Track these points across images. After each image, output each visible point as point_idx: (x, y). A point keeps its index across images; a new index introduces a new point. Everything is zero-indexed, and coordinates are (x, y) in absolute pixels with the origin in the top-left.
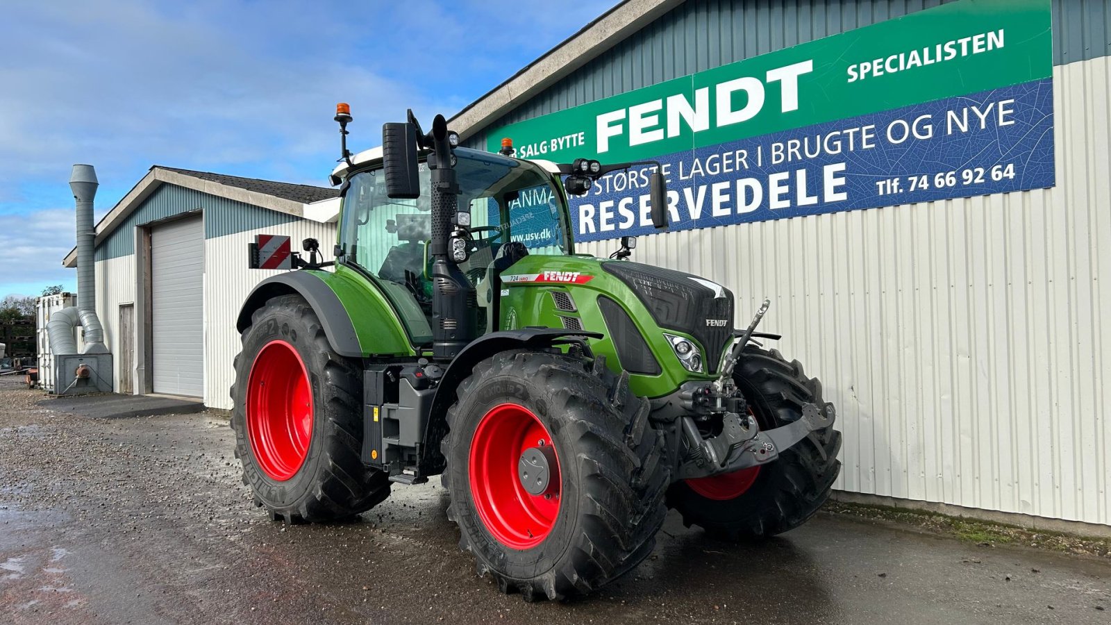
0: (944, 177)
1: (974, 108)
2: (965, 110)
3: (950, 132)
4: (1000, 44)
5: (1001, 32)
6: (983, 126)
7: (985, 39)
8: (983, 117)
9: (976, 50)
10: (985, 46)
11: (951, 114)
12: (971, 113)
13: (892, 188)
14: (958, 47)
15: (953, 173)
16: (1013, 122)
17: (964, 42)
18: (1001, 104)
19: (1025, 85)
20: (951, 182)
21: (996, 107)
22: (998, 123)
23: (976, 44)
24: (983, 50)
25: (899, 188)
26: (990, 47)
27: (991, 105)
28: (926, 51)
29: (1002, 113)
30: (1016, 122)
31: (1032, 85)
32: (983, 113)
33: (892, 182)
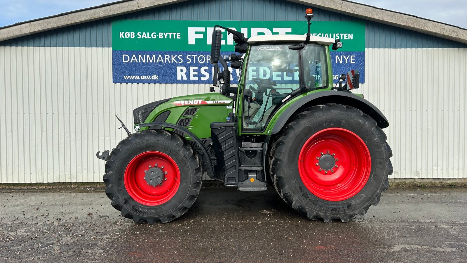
0: (334, 76)
1: (344, 56)
2: (341, 56)
3: (337, 62)
4: (352, 38)
5: (352, 34)
6: (346, 62)
7: (348, 35)
8: (346, 59)
9: (345, 38)
10: (347, 37)
11: (337, 56)
12: (343, 58)
13: (318, 78)
14: (340, 36)
15: (337, 75)
16: (354, 63)
17: (342, 35)
18: (352, 56)
19: (358, 52)
20: (336, 78)
21: (350, 57)
22: (350, 62)
23: (345, 36)
24: (347, 39)
25: (320, 78)
26: (349, 38)
27: (349, 56)
28: (330, 34)
29: (352, 59)
30: (355, 63)
31: (360, 52)
32: (346, 58)
33: (318, 76)
